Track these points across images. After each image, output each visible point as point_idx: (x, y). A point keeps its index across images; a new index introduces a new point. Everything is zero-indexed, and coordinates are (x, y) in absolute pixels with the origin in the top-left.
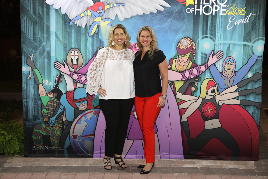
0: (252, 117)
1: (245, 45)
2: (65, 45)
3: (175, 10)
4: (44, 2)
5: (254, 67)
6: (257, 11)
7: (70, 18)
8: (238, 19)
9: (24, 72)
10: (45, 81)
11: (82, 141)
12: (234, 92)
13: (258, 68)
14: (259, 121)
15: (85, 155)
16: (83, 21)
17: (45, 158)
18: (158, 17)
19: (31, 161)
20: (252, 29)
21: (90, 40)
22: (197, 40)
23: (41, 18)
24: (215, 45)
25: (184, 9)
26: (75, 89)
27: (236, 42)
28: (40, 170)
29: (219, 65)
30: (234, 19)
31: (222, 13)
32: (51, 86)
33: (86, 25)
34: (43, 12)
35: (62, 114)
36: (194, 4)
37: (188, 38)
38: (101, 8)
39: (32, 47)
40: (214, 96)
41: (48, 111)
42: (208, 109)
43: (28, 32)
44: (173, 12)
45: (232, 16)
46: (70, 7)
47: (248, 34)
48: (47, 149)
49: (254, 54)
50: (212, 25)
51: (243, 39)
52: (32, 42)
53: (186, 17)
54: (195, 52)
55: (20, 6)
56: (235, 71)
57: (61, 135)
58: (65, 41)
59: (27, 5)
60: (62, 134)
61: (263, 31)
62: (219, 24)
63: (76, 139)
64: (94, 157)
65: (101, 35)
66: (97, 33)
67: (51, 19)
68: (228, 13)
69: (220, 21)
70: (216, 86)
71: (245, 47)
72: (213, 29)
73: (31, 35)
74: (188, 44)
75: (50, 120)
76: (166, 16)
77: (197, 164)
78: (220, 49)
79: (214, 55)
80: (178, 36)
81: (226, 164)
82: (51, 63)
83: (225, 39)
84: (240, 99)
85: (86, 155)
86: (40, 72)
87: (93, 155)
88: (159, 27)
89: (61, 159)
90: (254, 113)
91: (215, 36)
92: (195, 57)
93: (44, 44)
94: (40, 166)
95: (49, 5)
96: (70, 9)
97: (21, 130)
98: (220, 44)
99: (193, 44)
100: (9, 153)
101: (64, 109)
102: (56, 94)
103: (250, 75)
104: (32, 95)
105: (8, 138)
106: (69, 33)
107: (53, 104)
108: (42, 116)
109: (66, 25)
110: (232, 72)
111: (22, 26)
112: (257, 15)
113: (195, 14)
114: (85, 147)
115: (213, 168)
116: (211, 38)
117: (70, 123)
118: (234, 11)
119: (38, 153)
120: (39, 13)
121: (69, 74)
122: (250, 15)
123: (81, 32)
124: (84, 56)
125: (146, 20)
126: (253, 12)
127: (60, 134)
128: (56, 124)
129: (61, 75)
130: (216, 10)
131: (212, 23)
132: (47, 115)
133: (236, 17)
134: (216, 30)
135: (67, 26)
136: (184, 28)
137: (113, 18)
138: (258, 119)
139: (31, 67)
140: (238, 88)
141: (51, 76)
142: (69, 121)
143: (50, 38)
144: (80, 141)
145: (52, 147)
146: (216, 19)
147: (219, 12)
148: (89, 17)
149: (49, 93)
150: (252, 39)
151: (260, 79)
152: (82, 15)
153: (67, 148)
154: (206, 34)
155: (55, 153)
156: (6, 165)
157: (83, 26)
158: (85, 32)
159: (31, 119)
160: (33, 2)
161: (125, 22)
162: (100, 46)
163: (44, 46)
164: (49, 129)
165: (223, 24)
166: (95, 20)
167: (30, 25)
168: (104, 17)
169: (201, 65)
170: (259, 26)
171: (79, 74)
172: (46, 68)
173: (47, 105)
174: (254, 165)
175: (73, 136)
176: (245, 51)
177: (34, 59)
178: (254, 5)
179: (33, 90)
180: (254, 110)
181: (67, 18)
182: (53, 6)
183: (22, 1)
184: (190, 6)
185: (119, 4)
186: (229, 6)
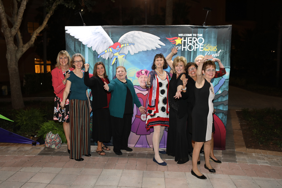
0: (221, 120)
3: (169, 47)
4: (81, 43)
5: (223, 87)
6: (225, 48)
13: (226, 87)
14: (226, 123)
16: (107, 55)
18: (157, 52)
21: (111, 68)
25: (175, 47)
31: (201, 50)
33: (109, 58)
34: (81, 49)
36: (181, 44)
38: (118, 46)
44: (167, 49)
45: (207, 51)
46: (98, 46)
49: (222, 77)
50: (194, 57)
55: (66, 46)
59: (70, 45)
61: (229, 62)
65: (119, 64)
66: (116, 63)
67: (86, 54)
76: (162, 52)
90: (223, 118)
95: (84, 45)
96: (98, 48)
103: (220, 92)
112: (224, 51)
113: (182, 50)
118: (209, 48)
120: (78, 50)
122: (220, 51)
123: (105, 62)
125: (149, 54)
130: (197, 48)
133: (210, 53)
135: (96, 59)
137: (127, 53)
146: (196, 54)
147: (199, 49)
148: (110, 53)
151: (227, 95)
152: (106, 51)
156: (57, 150)
157: (107, 59)
158: (108, 63)
160: (74, 43)
161: (134, 56)
166: (115, 55)
168: (121, 52)
170: (226, 59)
174: (221, 153)
178: (222, 44)
180: (223, 116)
181: (96, 54)
182: (87, 46)
183: (67, 42)
184: (179, 45)
185: (130, 44)
186: (205, 45)
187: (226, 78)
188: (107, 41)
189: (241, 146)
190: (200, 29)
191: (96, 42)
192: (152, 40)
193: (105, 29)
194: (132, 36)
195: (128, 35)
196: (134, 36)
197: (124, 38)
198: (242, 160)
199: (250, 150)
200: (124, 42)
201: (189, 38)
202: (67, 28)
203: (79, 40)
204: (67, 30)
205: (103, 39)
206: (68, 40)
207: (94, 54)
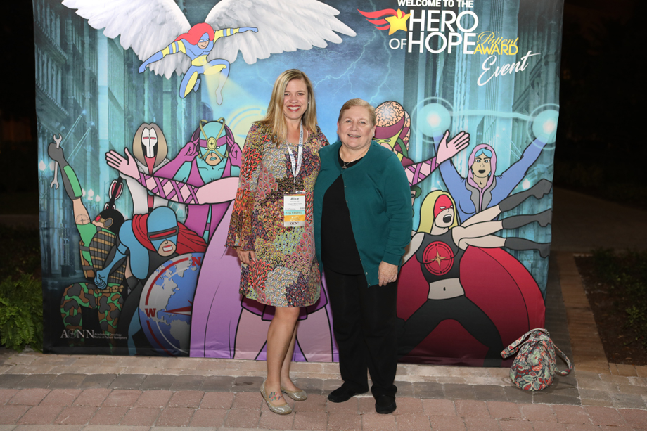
0: (531, 274)
1: (516, 120)
2: (130, 117)
3: (366, 42)
4: (85, 24)
5: (535, 168)
6: (543, 46)
7: (140, 59)
8: (501, 63)
9: (42, 172)
10: (87, 193)
11: (165, 321)
12: (492, 220)
13: (545, 169)
14: (545, 283)
15: (172, 351)
16: (168, 65)
17: (87, 357)
18: (329, 57)
19: (55, 364)
20: (533, 85)
21: (182, 104)
22: (413, 107)
23: (77, 56)
24: (452, 118)
25: (385, 40)
26: (151, 210)
27: (498, 113)
29: (459, 162)
30: (493, 63)
31: (468, 50)
32: (99, 203)
33: (175, 72)
34: (83, 44)
35: (123, 264)
36: (406, 30)
37: (394, 104)
38: (206, 36)
39: (59, 120)
40: (449, 230)
41: (93, 258)
42: (436, 257)
43: (50, 86)
44: (362, 46)
46: (141, 35)
47: (523, 96)
48: (92, 336)
49: (535, 139)
50: (446, 75)
51: (513, 106)
52: (58, 108)
53: (390, 58)
54: (409, 132)
55: (35, 31)
56: (496, 175)
57: (122, 309)
58: (130, 108)
59: (49, 29)
60: (123, 305)
61: (555, 93)
62: (460, 73)
63: (153, 318)
64: (191, 355)
65: (207, 95)
67: (100, 59)
68: (480, 50)
69: (462, 67)
70: (453, 208)
71: (516, 124)
72: (448, 84)
73: (56, 94)
74: (393, 115)
75: (98, 276)
76: (346, 55)
77: (410, 374)
78: (463, 127)
79: (449, 139)
80: (373, 97)
81: (471, 374)
82: (98, 153)
83: (473, 105)
84: (504, 235)
85: (175, 352)
86: (77, 173)
87: (189, 352)
88: (331, 79)
89: (121, 358)
90: (535, 267)
91: (453, 99)
92: (408, 145)
93: (84, 112)
94: (71, 374)
95: (94, 29)
96: (139, 39)
98: (464, 117)
99: (404, 115)
100: (12, 344)
101: (128, 253)
102: (110, 221)
103: (527, 184)
104: (59, 221)
106: (137, 89)
107: (103, 242)
108: (81, 267)
109: (131, 72)
110: (489, 177)
111: (39, 74)
112: (542, 54)
113: (410, 50)
114: (171, 333)
115: (443, 383)
116: (444, 104)
117: (140, 283)
118: (493, 45)
119: (72, 345)
120: (74, 46)
121: (138, 177)
122: (529, 54)
123: (164, 87)
124: (170, 139)
125: (304, 63)
126: (535, 49)
127: (118, 306)
128: (110, 285)
129: (120, 180)
130: (454, 44)
131: (445, 72)
132: (91, 264)
133: (497, 60)
134: (453, 85)
136: (385, 82)
137: (232, 57)
138: (543, 280)
139: (57, 163)
140: (502, 212)
141: (98, 181)
142: (137, 279)
143: (97, 99)
144: (162, 320)
145: (102, 333)
146: (454, 63)
147: (461, 48)
148: (180, 56)
149: (96, 219)
150: (531, 107)
151: (549, 193)
152: (167, 51)
153: (133, 337)
154: (433, 93)
155: (108, 346)
157: (168, 76)
158: (172, 88)
159: (58, 273)
160: (61, 23)
161: (257, 67)
162: (204, 118)
163: (84, 116)
164: (96, 295)
165: (469, 73)
166: (194, 63)
167: (54, 73)
169: (422, 162)
170: (547, 79)
171: (159, 177)
172: (89, 164)
173: (92, 245)
175: (146, 310)
176: (516, 134)
177: (63, 144)
178: (536, 33)
179: (61, 211)
180: (536, 260)
181: (134, 58)
182: (105, 33)
183: (37, 20)
184: (399, 34)
185: (244, 29)
186: (482, 35)
187: (546, 142)
188: (170, 19)
189: (590, 356)
192: (315, 16)
194: (249, 5)
197: (224, 10)
198: (595, 397)
199: (621, 368)
200: (225, 22)
201: (430, 12)
203: (77, 12)
205: (158, 10)
206: (41, 13)
207: (128, 60)
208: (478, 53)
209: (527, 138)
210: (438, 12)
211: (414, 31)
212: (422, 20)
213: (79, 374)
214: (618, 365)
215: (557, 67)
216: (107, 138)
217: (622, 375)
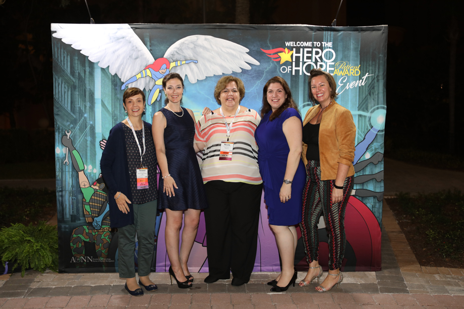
0: (372, 212)
1: (360, 116)
2: (116, 118)
3: (266, 68)
4: (86, 59)
5: (373, 145)
6: (375, 70)
7: (122, 81)
8: (350, 81)
9: (58, 154)
10: (87, 167)
13: (379, 146)
14: (381, 217)
16: (140, 84)
17: (88, 274)
18: (243, 78)
19: (69, 279)
20: (370, 94)
21: (149, 109)
23: (81, 80)
25: (278, 67)
28: (81, 291)
30: (345, 81)
32: (95, 173)
33: (144, 89)
34: (85, 72)
36: (291, 61)
38: (164, 66)
39: (69, 120)
41: (92, 209)
43: (63, 99)
44: (264, 71)
45: (342, 76)
46: (122, 66)
47: (364, 101)
48: (91, 261)
49: (372, 127)
51: (358, 107)
52: (69, 113)
55: (53, 64)
57: (111, 242)
58: (116, 112)
59: (63, 63)
61: (384, 96)
64: (156, 270)
67: (96, 81)
68: (337, 73)
71: (360, 118)
73: (67, 104)
75: (95, 221)
76: (253, 77)
82: (95, 141)
87: (155, 269)
89: (110, 274)
90: (375, 207)
93: (85, 115)
94: (81, 286)
95: (92, 63)
96: (121, 68)
97: (54, 234)
100: (38, 268)
102: (103, 185)
103: (368, 156)
104: (69, 186)
105: (37, 246)
106: (120, 100)
107: (98, 199)
108: (84, 216)
109: (117, 89)
111: (56, 91)
112: (375, 75)
113: (294, 74)
119: (78, 267)
120: (79, 74)
126: (370, 72)
127: (109, 240)
128: (103, 226)
132: (90, 213)
138: (380, 215)
139: (67, 148)
141: (95, 159)
143: (94, 107)
145: (98, 258)
149: (94, 184)
150: (369, 107)
151: (382, 161)
152: (139, 76)
155: (102, 267)
156: (34, 286)
159: (68, 220)
160: (71, 59)
161: (197, 85)
163: (85, 118)
164: (94, 234)
166: (157, 83)
167: (66, 90)
170: (378, 90)
172: (89, 149)
173: (91, 201)
174: (375, 277)
176: (360, 124)
177: (72, 137)
178: (371, 62)
179: (71, 179)
180: (375, 203)
181: (118, 80)
182: (99, 65)
183: (55, 57)
184: (287, 63)
185: (189, 61)
186: (338, 63)
187: (379, 129)
188: (141, 56)
189: (408, 263)
190: (327, 32)
191: (118, 57)
192: (234, 53)
193: (137, 30)
194: (192, 46)
195: (183, 43)
196: (196, 45)
197: (176, 50)
198: (417, 288)
199: (429, 269)
200: (177, 57)
202: (54, 26)
203: (81, 52)
204: (55, 32)
205: (133, 50)
206: (58, 53)
207: (114, 81)
208: (336, 75)
209: (368, 127)
210: (310, 50)
211: (295, 62)
212: (301, 55)
213: (86, 286)
214: (427, 267)
215: (384, 83)
216: (101, 132)
217: (430, 273)
